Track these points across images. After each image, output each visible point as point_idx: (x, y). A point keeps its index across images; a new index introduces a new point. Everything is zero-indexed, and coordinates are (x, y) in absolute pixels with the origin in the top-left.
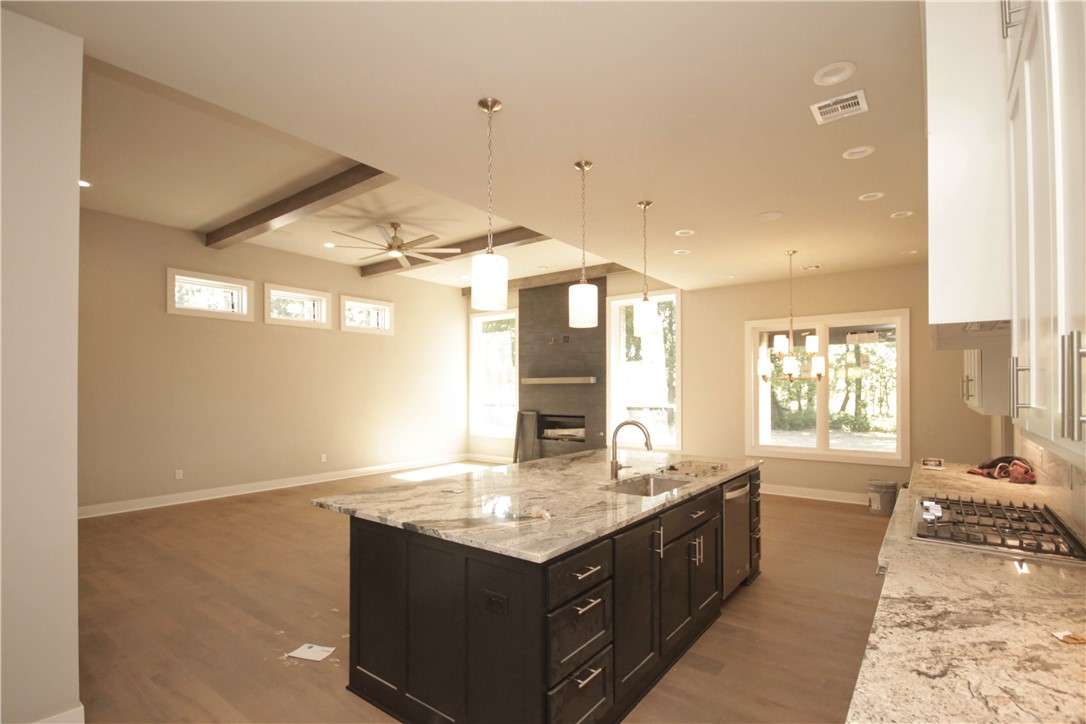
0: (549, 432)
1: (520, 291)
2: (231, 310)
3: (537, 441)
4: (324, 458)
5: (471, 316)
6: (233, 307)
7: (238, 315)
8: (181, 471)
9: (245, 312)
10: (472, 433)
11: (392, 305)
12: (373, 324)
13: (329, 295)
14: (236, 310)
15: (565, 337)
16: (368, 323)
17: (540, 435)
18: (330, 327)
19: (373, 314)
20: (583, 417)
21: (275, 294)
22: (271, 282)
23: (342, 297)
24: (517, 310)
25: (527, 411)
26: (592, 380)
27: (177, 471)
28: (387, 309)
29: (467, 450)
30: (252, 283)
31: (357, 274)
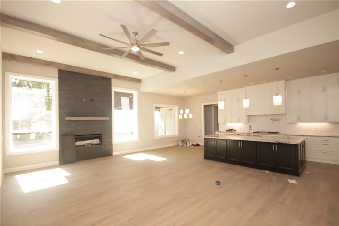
0: (77, 144)
10: (7, 155)
15: (91, 99)
20: (101, 134)
24: (57, 80)
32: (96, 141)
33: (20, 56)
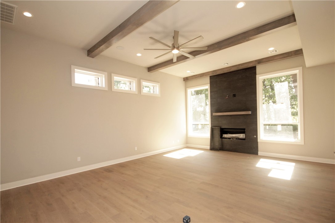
0: (225, 136)
1: (210, 77)
2: (98, 85)
3: (220, 139)
4: (136, 149)
5: (187, 89)
6: (99, 85)
7: (101, 87)
8: (80, 157)
9: (104, 86)
10: (188, 136)
11: (159, 84)
12: (152, 92)
13: (137, 79)
14: (100, 86)
15: (234, 95)
16: (149, 91)
17: (221, 137)
18: (137, 93)
19: (152, 88)
20: (245, 129)
21: (116, 78)
22: (114, 73)
23: (141, 80)
24: (209, 85)
25: (215, 127)
26: (250, 113)
27: (78, 158)
28: (158, 85)
29: (187, 142)
30: (106, 73)
31: (146, 71)
32: (242, 136)
33: (190, 77)
